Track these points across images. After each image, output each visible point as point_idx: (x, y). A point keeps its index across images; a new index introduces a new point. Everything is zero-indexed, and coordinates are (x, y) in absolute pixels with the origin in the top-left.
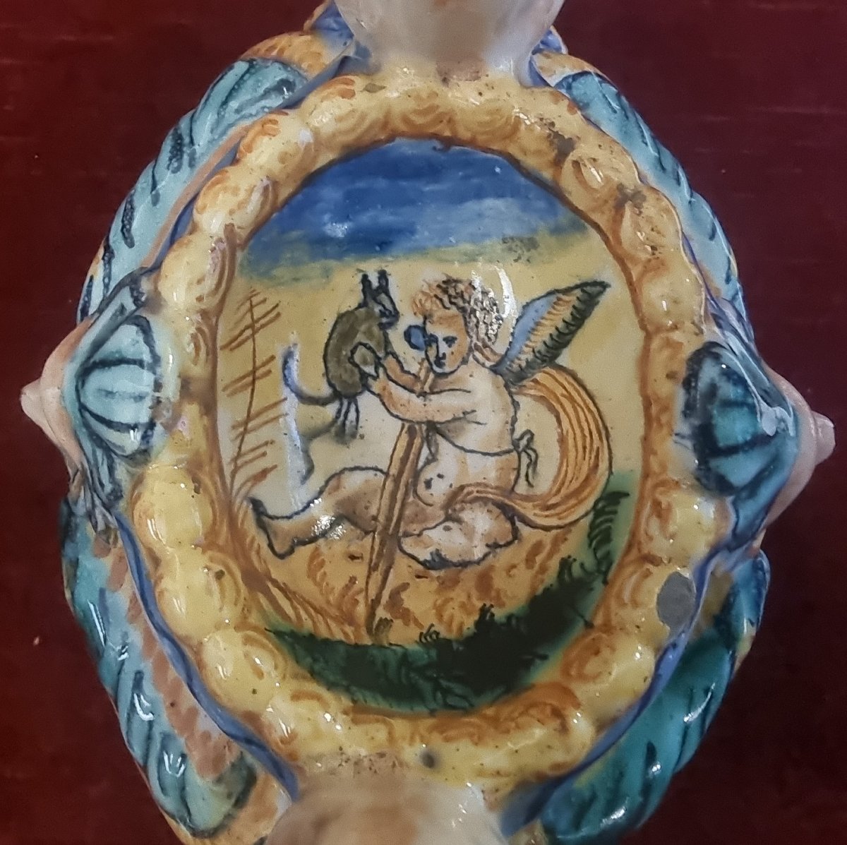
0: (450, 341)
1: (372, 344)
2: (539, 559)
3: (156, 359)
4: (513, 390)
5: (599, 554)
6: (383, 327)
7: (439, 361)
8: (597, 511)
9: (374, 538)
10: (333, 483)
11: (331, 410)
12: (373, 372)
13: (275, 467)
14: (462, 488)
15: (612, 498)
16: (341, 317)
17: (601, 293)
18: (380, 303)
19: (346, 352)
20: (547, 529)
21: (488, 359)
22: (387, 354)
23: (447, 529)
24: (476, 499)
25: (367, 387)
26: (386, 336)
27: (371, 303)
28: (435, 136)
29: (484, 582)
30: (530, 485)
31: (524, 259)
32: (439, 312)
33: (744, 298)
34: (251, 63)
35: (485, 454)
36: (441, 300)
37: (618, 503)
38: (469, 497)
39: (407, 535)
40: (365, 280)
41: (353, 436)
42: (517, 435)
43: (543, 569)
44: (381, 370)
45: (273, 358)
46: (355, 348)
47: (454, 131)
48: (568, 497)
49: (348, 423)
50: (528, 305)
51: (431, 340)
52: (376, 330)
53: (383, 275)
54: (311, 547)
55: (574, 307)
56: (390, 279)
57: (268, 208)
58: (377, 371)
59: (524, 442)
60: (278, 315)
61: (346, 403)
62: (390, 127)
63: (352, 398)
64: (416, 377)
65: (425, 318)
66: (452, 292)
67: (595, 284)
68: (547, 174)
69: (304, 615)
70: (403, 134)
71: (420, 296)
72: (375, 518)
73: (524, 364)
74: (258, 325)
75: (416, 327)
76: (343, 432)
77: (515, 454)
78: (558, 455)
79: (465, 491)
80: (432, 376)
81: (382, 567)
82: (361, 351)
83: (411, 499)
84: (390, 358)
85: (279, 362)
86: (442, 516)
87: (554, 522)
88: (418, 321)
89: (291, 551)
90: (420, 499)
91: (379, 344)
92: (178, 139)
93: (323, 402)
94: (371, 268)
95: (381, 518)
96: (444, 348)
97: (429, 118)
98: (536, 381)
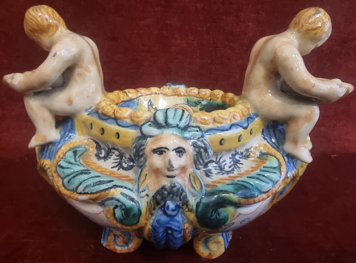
5: (198, 103)
8: (191, 106)
37: (189, 101)
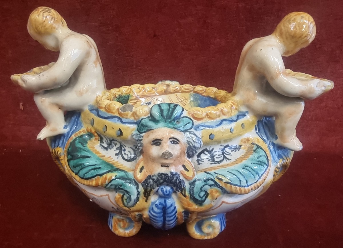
60: (185, 106)
74: (182, 102)
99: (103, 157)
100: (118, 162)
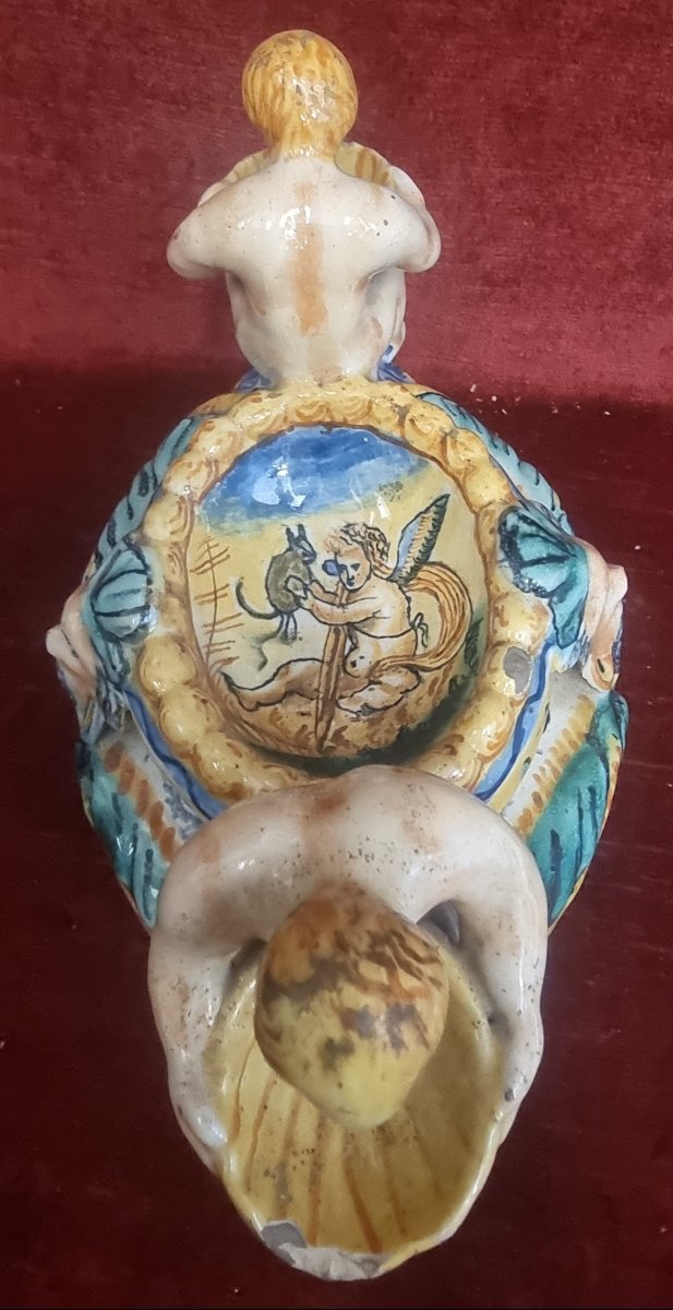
0: (355, 567)
1: (299, 576)
2: (436, 687)
3: (147, 567)
4: (405, 589)
5: (472, 664)
6: (305, 563)
7: (350, 581)
8: (468, 641)
9: (317, 703)
10: (283, 670)
11: (276, 622)
12: (303, 595)
13: (237, 658)
14: (379, 662)
15: (475, 627)
16: (274, 558)
17: (446, 502)
18: (302, 548)
19: (281, 583)
20: (439, 668)
21: (384, 573)
22: (312, 581)
23: (371, 690)
24: (389, 667)
25: (300, 606)
26: (309, 569)
27: (295, 548)
28: (320, 423)
29: (402, 714)
30: (425, 646)
31: (396, 498)
32: (344, 548)
33: (568, 520)
34: (193, 420)
35: (392, 637)
36: (345, 540)
37: (478, 629)
38: (384, 668)
39: (341, 697)
40: (288, 531)
41: (294, 638)
42: (412, 619)
43: (439, 691)
44: (309, 593)
45: (228, 585)
46: (288, 579)
47: (332, 417)
48: (449, 642)
49: (289, 630)
50: (405, 529)
51: (342, 568)
52: (301, 566)
53: (301, 527)
54: (272, 708)
55: (434, 519)
56: (306, 529)
57: (212, 478)
58: (305, 593)
59: (418, 622)
60: (228, 556)
61: (285, 617)
62: (289, 420)
63: (290, 614)
64: (335, 594)
65: (336, 554)
66: (352, 533)
67: (442, 497)
68: (397, 434)
69: (268, 740)
70: (298, 425)
71: (330, 539)
72: (317, 690)
73: (409, 570)
74: (214, 562)
75: (330, 561)
76: (286, 637)
77: (413, 631)
78: (440, 619)
79: (382, 663)
80: (346, 593)
81: (326, 718)
82: (292, 580)
83: (342, 675)
84: (314, 584)
85: (233, 589)
86: (367, 681)
87: (444, 661)
88: (332, 557)
89: (256, 709)
90: (349, 674)
91: (304, 575)
92: (145, 478)
93: (269, 617)
94: (292, 523)
95: (322, 689)
96: (352, 572)
97: (315, 409)
98: (419, 579)
99: (540, 798)
100: (553, 749)
